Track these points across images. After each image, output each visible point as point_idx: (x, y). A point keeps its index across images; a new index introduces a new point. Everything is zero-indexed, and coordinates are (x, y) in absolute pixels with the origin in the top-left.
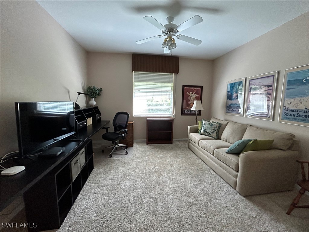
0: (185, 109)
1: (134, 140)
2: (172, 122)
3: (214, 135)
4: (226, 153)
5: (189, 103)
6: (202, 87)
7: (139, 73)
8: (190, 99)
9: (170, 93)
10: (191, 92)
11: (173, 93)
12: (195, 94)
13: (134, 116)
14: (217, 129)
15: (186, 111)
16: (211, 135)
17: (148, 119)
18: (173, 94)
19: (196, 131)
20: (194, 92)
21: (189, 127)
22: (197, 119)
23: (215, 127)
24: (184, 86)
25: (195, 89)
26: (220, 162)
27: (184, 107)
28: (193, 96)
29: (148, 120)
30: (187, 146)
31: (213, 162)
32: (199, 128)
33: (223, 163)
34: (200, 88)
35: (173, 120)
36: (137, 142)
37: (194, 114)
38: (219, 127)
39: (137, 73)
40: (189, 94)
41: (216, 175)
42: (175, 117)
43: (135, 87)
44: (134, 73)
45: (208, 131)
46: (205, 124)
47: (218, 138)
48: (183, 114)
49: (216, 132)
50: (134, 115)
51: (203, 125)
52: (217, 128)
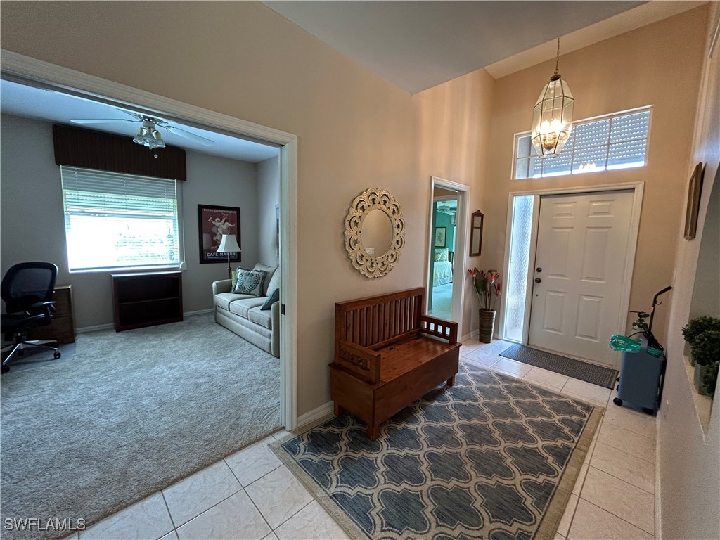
0: (206, 250)
1: (78, 329)
2: (178, 279)
3: (257, 291)
4: (262, 310)
5: (215, 239)
6: (238, 210)
7: (78, 170)
8: (215, 231)
9: (169, 218)
10: (217, 219)
11: (177, 218)
12: (227, 223)
13: (70, 272)
14: (260, 281)
15: (210, 256)
16: (251, 293)
17: (114, 276)
18: (177, 221)
19: (228, 289)
20: (224, 219)
21: (214, 284)
22: (230, 269)
23: (258, 277)
24: (201, 207)
25: (224, 213)
26: (255, 325)
27: (204, 248)
28: (222, 226)
29: (115, 278)
30: (213, 320)
31: (248, 329)
32: (233, 284)
33: (258, 326)
34: (235, 212)
35: (181, 273)
36: (86, 333)
37: (224, 261)
38: (264, 278)
39: (74, 170)
40: (213, 222)
41: (252, 346)
42: (185, 269)
43: (68, 203)
44: (63, 168)
45: (247, 285)
46: (242, 274)
47: (263, 295)
48: (203, 260)
49: (259, 285)
50: (72, 270)
51: (240, 276)
52: (261, 279)
